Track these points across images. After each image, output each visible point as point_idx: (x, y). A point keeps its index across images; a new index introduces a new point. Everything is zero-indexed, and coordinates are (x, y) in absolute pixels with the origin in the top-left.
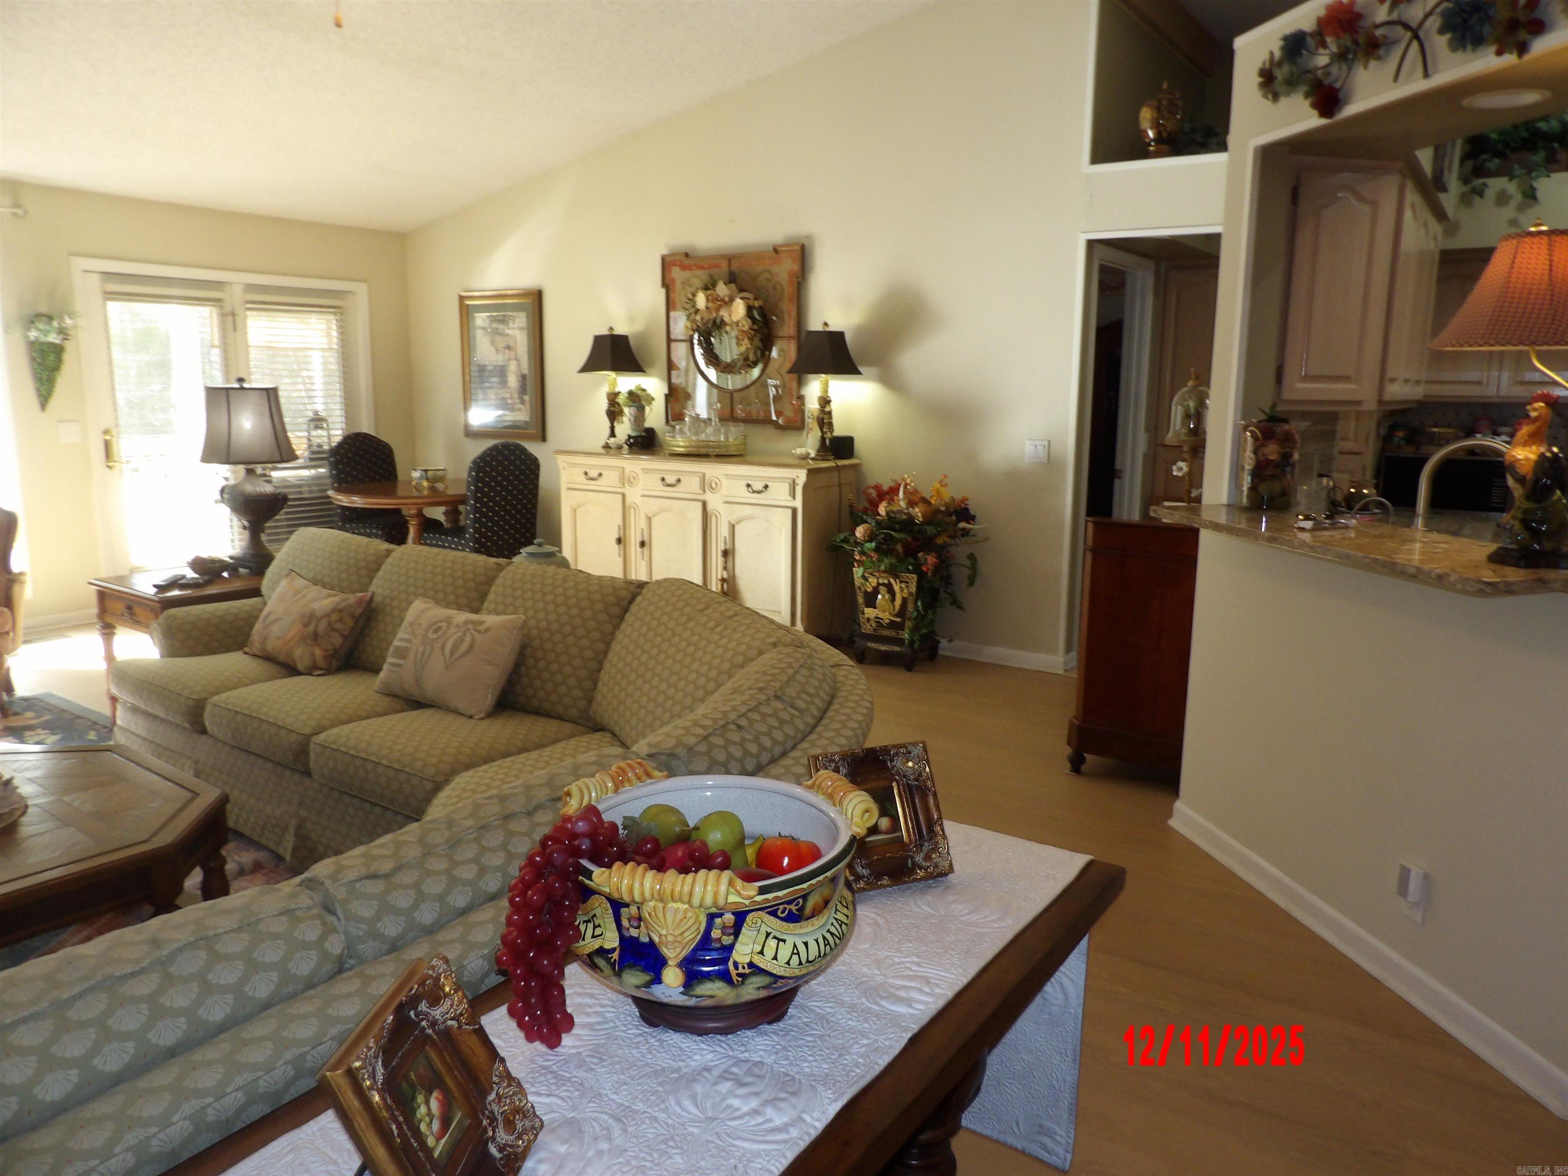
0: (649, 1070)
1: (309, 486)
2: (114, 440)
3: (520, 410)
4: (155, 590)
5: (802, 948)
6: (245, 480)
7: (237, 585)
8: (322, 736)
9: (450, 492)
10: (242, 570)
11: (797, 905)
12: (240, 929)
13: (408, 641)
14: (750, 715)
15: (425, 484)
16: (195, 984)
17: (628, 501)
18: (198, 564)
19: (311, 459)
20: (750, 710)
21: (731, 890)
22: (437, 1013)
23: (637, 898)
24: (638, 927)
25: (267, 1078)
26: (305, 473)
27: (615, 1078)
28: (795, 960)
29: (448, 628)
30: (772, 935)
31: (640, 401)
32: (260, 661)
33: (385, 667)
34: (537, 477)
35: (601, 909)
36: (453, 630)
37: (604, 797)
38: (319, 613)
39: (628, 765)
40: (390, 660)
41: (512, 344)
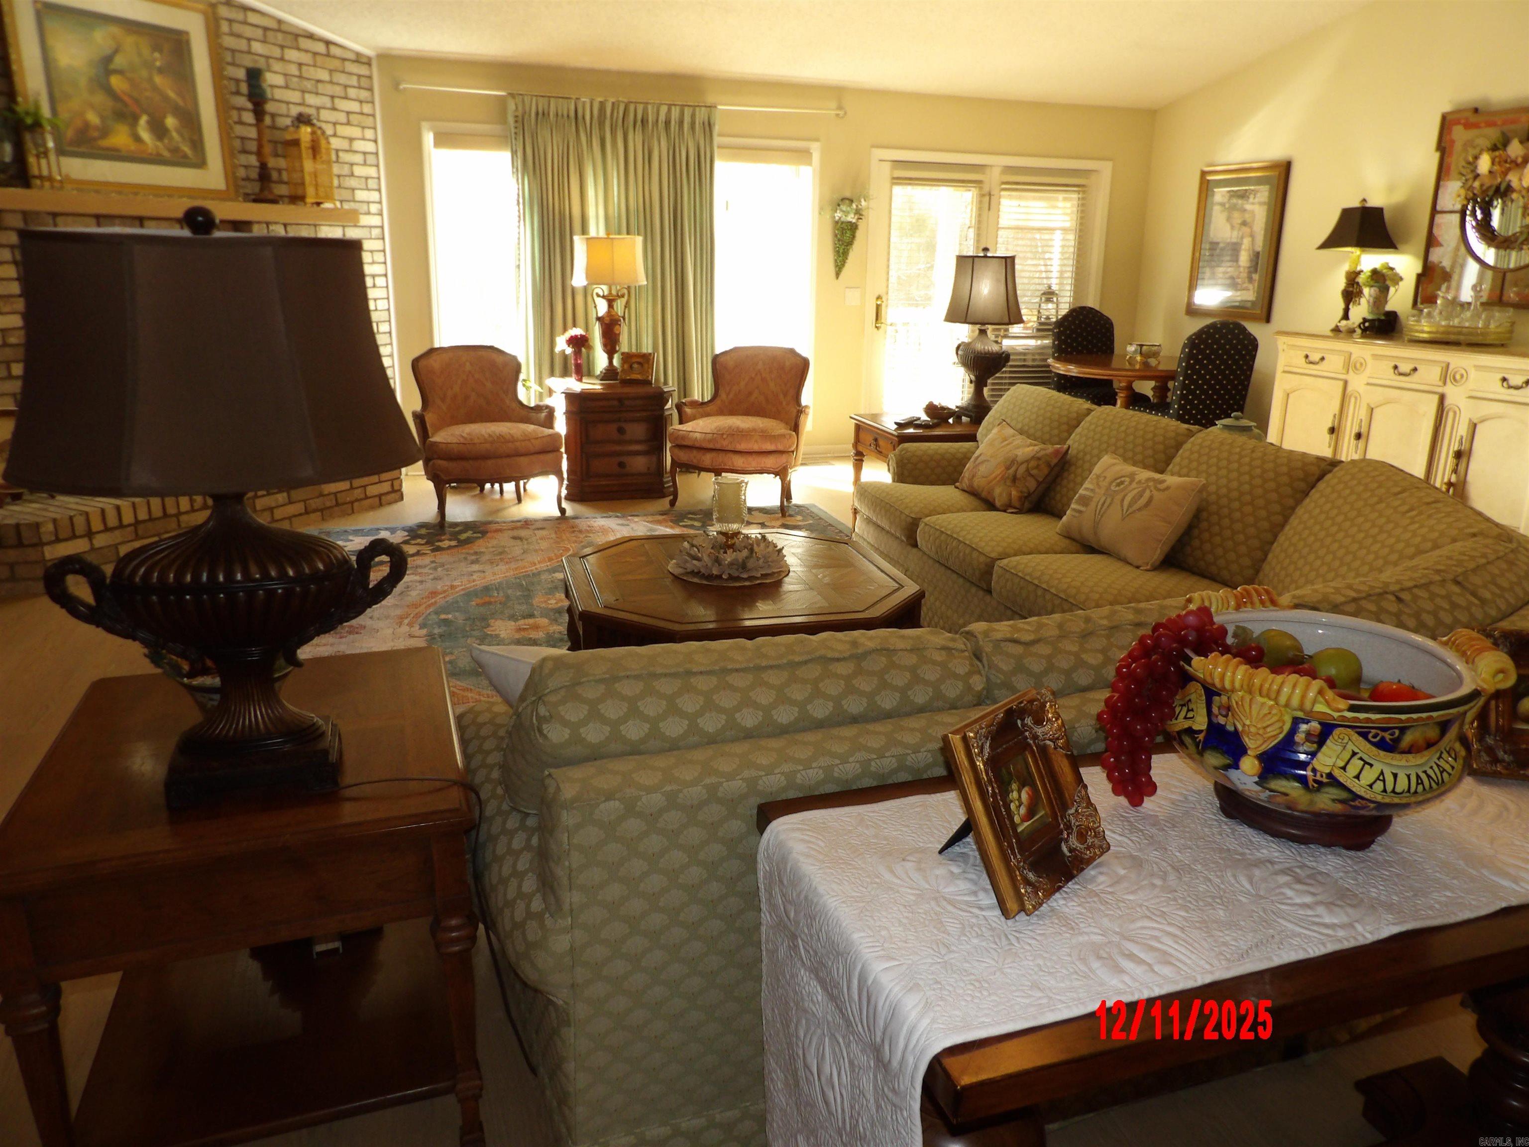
0: (1215, 846)
1: (1033, 354)
2: (884, 305)
3: (1247, 289)
4: (896, 426)
5: (1389, 779)
6: (977, 339)
7: (958, 430)
8: (1005, 561)
9: (1161, 367)
10: (964, 419)
11: (1392, 734)
12: (912, 650)
13: (1092, 490)
14: (1415, 591)
15: (1139, 358)
16: (876, 678)
17: (1350, 389)
18: (931, 409)
19: (1038, 330)
20: (1416, 586)
21: (1320, 699)
22: (1039, 731)
23: (1228, 685)
24: (1226, 716)
25: (913, 756)
26: (1032, 343)
27: (1182, 841)
28: (1379, 786)
29: (1131, 483)
30: (1358, 756)
31: (1385, 280)
32: (966, 495)
33: (1068, 512)
34: (1253, 358)
35: (1196, 693)
36: (1134, 485)
37: (1224, 611)
38: (1019, 459)
39: (1256, 590)
40: (1073, 506)
41: (1249, 220)
